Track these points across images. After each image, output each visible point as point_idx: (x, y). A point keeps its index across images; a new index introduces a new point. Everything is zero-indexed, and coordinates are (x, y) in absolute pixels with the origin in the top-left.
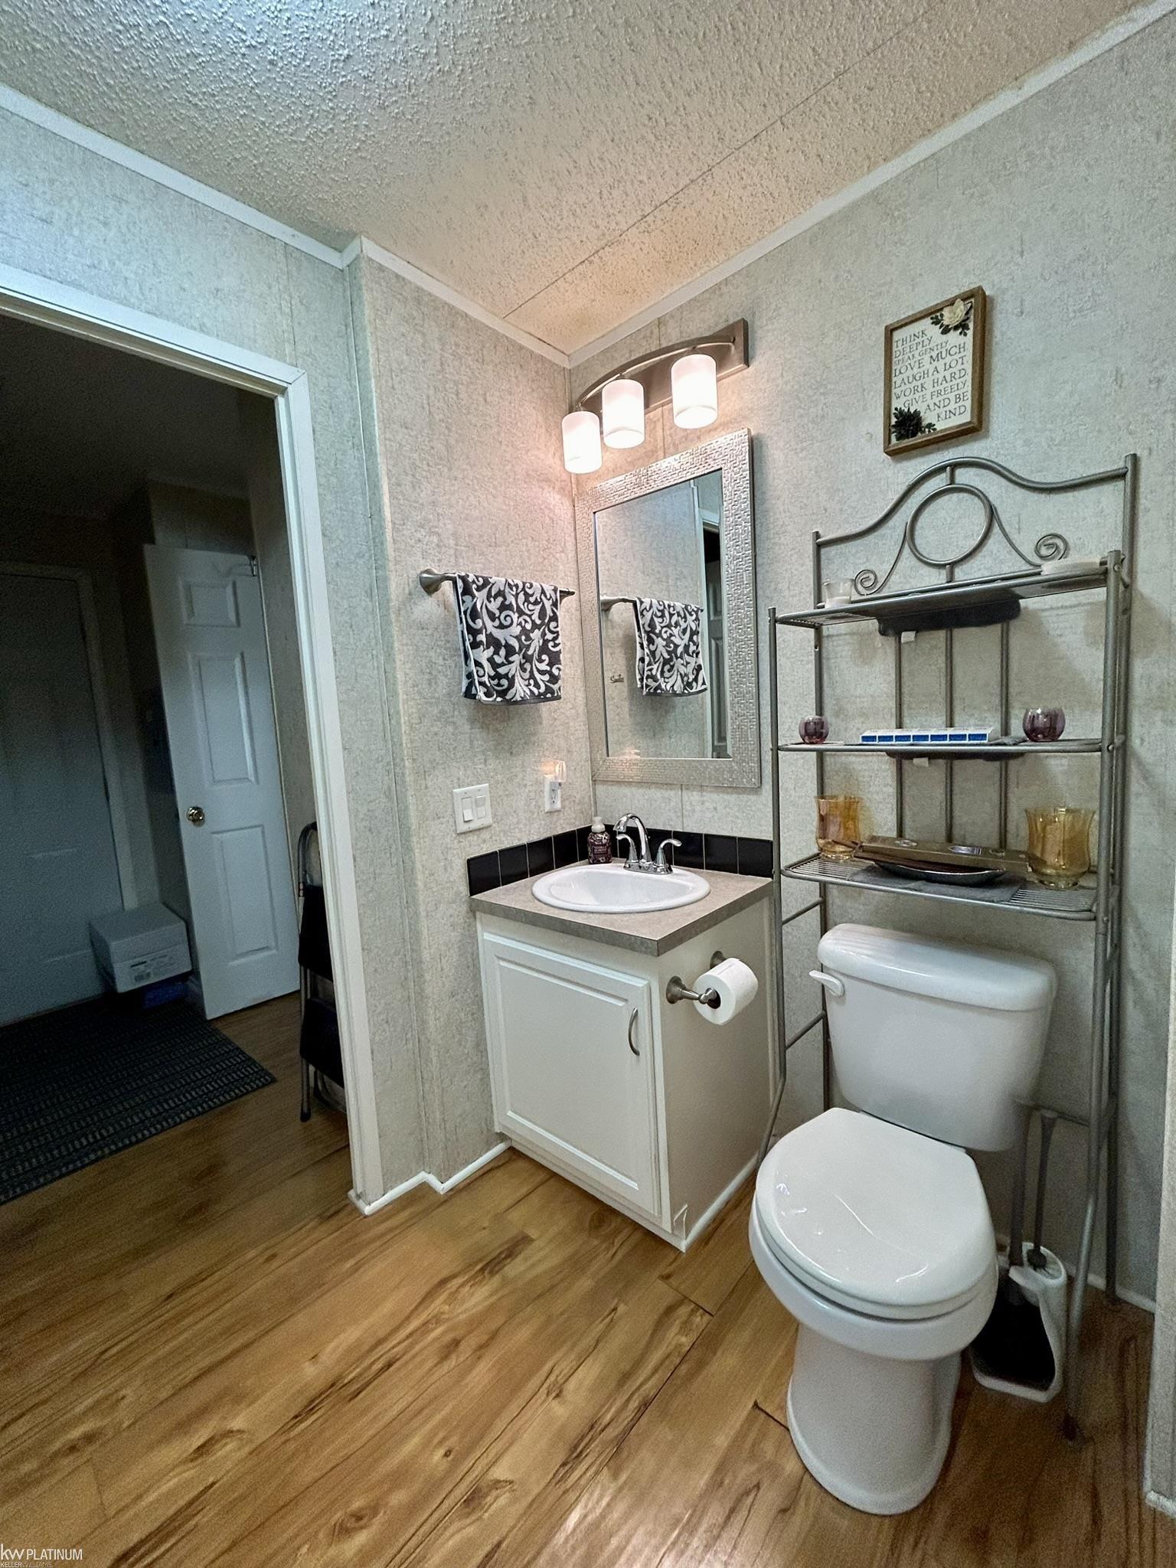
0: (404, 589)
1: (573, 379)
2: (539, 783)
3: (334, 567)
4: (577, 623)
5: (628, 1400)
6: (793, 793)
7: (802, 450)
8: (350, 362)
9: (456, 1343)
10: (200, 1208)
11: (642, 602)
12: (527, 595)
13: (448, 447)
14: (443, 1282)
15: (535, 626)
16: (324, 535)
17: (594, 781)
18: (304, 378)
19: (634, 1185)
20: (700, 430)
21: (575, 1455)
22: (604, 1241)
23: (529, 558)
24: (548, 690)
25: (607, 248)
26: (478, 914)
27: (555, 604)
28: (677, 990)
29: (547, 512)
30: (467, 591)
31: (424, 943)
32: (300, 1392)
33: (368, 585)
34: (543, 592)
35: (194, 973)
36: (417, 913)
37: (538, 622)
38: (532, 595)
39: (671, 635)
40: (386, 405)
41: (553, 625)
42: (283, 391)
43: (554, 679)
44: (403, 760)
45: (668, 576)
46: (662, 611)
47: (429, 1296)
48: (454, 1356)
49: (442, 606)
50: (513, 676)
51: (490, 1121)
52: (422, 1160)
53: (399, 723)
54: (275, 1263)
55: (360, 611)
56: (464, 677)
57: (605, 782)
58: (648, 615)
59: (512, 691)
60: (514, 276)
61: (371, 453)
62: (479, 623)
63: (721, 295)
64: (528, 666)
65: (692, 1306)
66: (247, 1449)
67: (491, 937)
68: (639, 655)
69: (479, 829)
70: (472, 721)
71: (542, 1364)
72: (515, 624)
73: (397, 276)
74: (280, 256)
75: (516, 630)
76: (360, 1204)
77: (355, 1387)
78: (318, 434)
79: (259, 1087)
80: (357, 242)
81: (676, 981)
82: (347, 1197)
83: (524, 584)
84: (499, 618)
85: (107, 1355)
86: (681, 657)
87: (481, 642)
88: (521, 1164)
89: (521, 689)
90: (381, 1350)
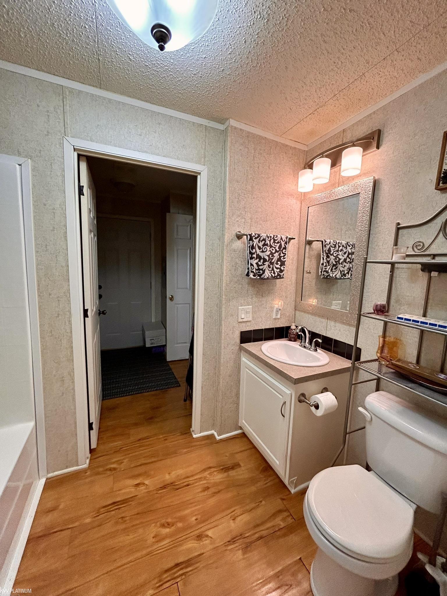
0: (230, 238)
1: (308, 154)
2: (272, 308)
3: (209, 230)
4: (296, 249)
5: (256, 533)
6: (372, 331)
7: (397, 186)
8: (222, 161)
9: (208, 488)
10: (151, 418)
11: (325, 241)
12: (274, 240)
13: (252, 187)
14: (210, 468)
15: (276, 251)
16: (207, 220)
17: (295, 310)
18: (207, 169)
19: (278, 462)
20: (354, 176)
21: (233, 541)
22: (265, 477)
23: (279, 225)
24: (278, 275)
25: (320, 108)
26: (242, 351)
27: (286, 243)
28: (303, 398)
29: (289, 207)
30: (251, 239)
31: (222, 357)
32: (164, 481)
33: (219, 235)
34: (281, 239)
35: (165, 345)
36: (221, 347)
37: (278, 250)
38: (277, 240)
39: (338, 255)
40: (232, 175)
41: (284, 251)
42: (200, 174)
43: (281, 271)
44: (222, 295)
45: (342, 230)
46: (335, 245)
47: (205, 470)
48: (206, 492)
49: (243, 244)
50: (265, 270)
51: (237, 421)
52: (213, 427)
53: (223, 283)
54: (166, 442)
55: (216, 245)
56: (247, 269)
57: (299, 311)
58: (328, 247)
59: (264, 275)
60: (283, 122)
61: (225, 192)
62: (254, 250)
63: (371, 119)
64: (271, 266)
65: (289, 514)
66: (146, 491)
67: (245, 360)
68: (321, 262)
69: (246, 322)
70: (249, 284)
71: (232, 507)
72: (268, 251)
73: (241, 130)
74: (204, 131)
75: (268, 253)
76: (193, 433)
77: (177, 487)
78: (209, 186)
79: (175, 387)
80: (228, 121)
81: (303, 395)
82: (190, 430)
83: (274, 236)
84: (262, 248)
85: (123, 449)
86: (342, 264)
87: (254, 257)
88: (245, 439)
89: (267, 274)
90: (188, 480)
